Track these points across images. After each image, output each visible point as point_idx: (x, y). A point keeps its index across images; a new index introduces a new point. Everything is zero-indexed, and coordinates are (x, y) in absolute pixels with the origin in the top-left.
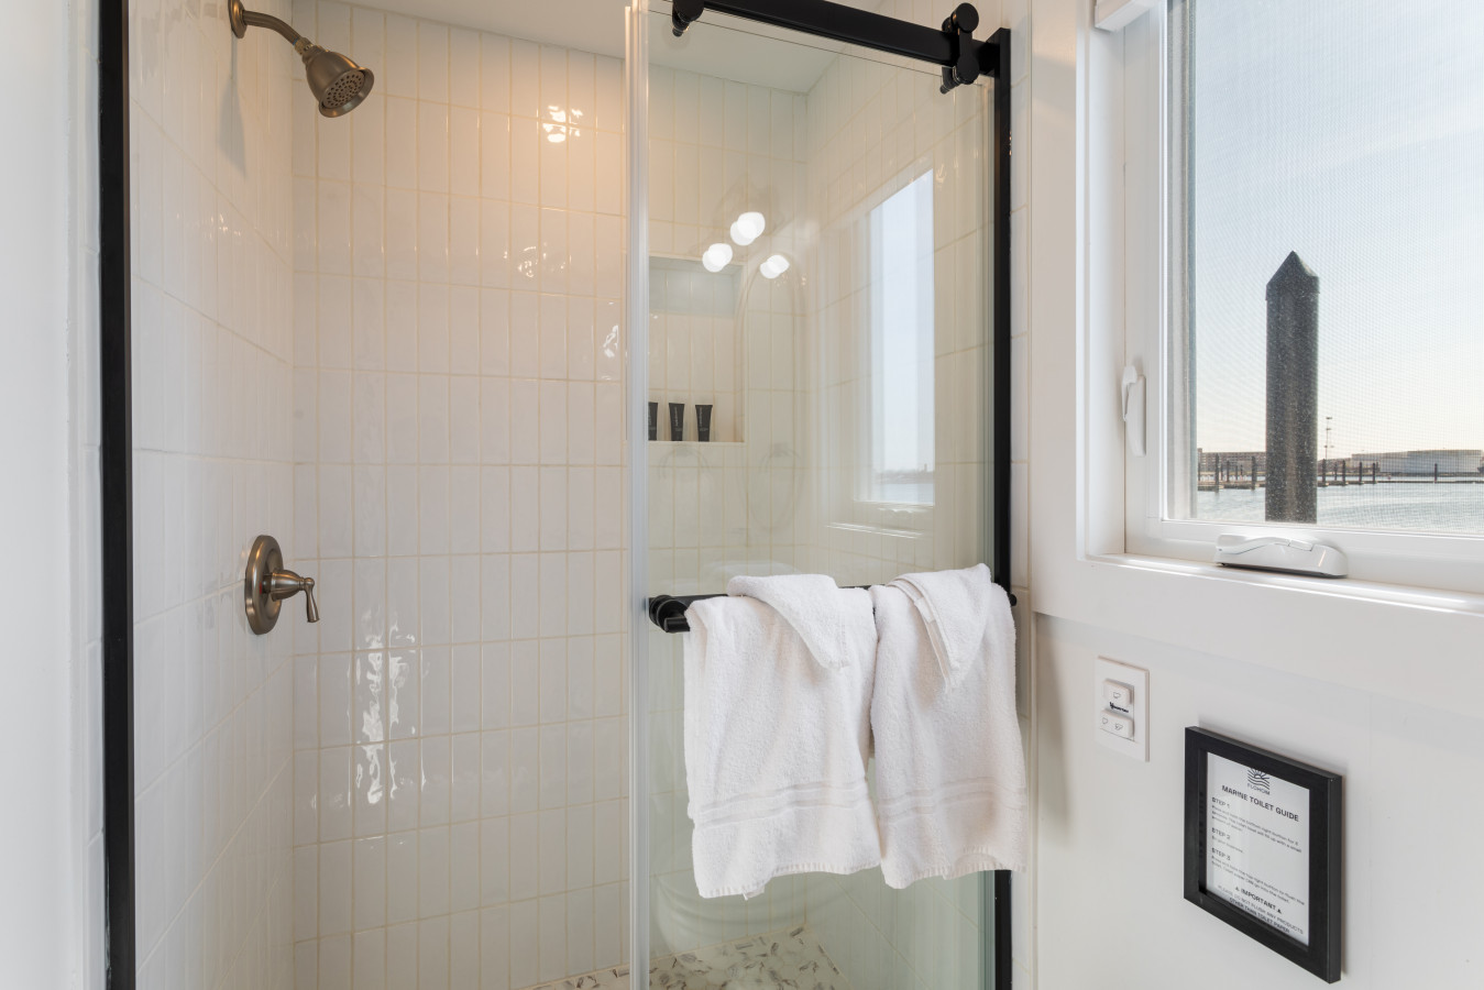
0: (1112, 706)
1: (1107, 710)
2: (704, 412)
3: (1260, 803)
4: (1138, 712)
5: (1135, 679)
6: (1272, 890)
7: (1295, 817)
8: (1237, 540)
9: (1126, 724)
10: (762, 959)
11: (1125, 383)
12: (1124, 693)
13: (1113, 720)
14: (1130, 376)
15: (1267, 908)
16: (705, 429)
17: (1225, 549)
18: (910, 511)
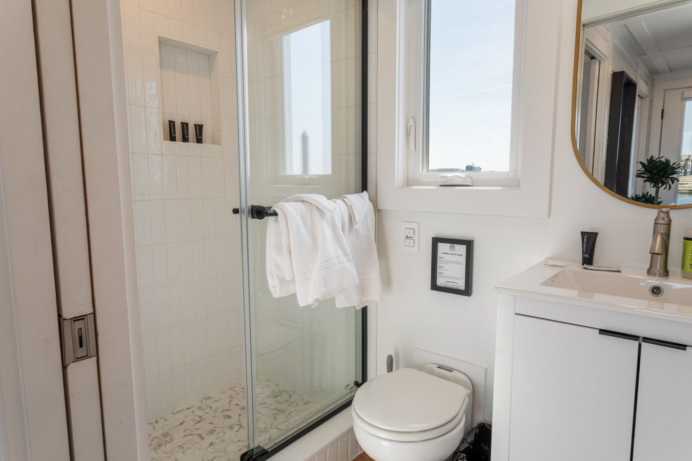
0: (407, 237)
1: (405, 239)
2: (199, 128)
3: (452, 254)
4: (416, 238)
5: (415, 226)
6: (455, 278)
7: (461, 255)
8: (446, 177)
9: (412, 241)
10: (243, 390)
11: (410, 124)
12: (412, 231)
13: (408, 241)
14: (411, 123)
15: (453, 284)
16: (201, 137)
17: (442, 180)
18: (314, 177)
